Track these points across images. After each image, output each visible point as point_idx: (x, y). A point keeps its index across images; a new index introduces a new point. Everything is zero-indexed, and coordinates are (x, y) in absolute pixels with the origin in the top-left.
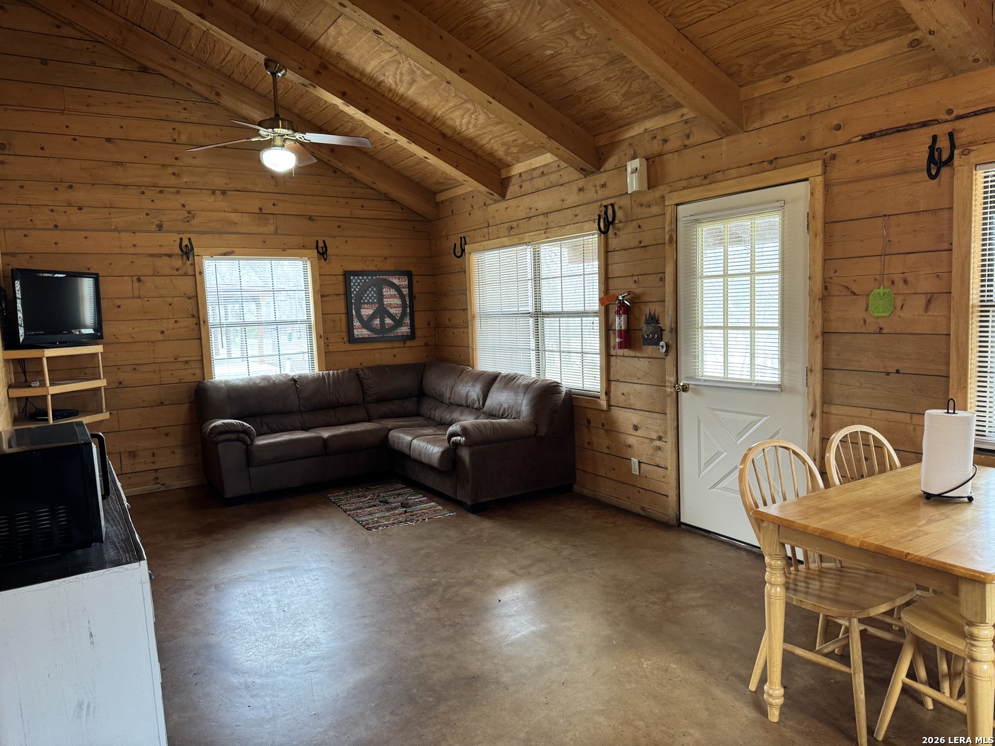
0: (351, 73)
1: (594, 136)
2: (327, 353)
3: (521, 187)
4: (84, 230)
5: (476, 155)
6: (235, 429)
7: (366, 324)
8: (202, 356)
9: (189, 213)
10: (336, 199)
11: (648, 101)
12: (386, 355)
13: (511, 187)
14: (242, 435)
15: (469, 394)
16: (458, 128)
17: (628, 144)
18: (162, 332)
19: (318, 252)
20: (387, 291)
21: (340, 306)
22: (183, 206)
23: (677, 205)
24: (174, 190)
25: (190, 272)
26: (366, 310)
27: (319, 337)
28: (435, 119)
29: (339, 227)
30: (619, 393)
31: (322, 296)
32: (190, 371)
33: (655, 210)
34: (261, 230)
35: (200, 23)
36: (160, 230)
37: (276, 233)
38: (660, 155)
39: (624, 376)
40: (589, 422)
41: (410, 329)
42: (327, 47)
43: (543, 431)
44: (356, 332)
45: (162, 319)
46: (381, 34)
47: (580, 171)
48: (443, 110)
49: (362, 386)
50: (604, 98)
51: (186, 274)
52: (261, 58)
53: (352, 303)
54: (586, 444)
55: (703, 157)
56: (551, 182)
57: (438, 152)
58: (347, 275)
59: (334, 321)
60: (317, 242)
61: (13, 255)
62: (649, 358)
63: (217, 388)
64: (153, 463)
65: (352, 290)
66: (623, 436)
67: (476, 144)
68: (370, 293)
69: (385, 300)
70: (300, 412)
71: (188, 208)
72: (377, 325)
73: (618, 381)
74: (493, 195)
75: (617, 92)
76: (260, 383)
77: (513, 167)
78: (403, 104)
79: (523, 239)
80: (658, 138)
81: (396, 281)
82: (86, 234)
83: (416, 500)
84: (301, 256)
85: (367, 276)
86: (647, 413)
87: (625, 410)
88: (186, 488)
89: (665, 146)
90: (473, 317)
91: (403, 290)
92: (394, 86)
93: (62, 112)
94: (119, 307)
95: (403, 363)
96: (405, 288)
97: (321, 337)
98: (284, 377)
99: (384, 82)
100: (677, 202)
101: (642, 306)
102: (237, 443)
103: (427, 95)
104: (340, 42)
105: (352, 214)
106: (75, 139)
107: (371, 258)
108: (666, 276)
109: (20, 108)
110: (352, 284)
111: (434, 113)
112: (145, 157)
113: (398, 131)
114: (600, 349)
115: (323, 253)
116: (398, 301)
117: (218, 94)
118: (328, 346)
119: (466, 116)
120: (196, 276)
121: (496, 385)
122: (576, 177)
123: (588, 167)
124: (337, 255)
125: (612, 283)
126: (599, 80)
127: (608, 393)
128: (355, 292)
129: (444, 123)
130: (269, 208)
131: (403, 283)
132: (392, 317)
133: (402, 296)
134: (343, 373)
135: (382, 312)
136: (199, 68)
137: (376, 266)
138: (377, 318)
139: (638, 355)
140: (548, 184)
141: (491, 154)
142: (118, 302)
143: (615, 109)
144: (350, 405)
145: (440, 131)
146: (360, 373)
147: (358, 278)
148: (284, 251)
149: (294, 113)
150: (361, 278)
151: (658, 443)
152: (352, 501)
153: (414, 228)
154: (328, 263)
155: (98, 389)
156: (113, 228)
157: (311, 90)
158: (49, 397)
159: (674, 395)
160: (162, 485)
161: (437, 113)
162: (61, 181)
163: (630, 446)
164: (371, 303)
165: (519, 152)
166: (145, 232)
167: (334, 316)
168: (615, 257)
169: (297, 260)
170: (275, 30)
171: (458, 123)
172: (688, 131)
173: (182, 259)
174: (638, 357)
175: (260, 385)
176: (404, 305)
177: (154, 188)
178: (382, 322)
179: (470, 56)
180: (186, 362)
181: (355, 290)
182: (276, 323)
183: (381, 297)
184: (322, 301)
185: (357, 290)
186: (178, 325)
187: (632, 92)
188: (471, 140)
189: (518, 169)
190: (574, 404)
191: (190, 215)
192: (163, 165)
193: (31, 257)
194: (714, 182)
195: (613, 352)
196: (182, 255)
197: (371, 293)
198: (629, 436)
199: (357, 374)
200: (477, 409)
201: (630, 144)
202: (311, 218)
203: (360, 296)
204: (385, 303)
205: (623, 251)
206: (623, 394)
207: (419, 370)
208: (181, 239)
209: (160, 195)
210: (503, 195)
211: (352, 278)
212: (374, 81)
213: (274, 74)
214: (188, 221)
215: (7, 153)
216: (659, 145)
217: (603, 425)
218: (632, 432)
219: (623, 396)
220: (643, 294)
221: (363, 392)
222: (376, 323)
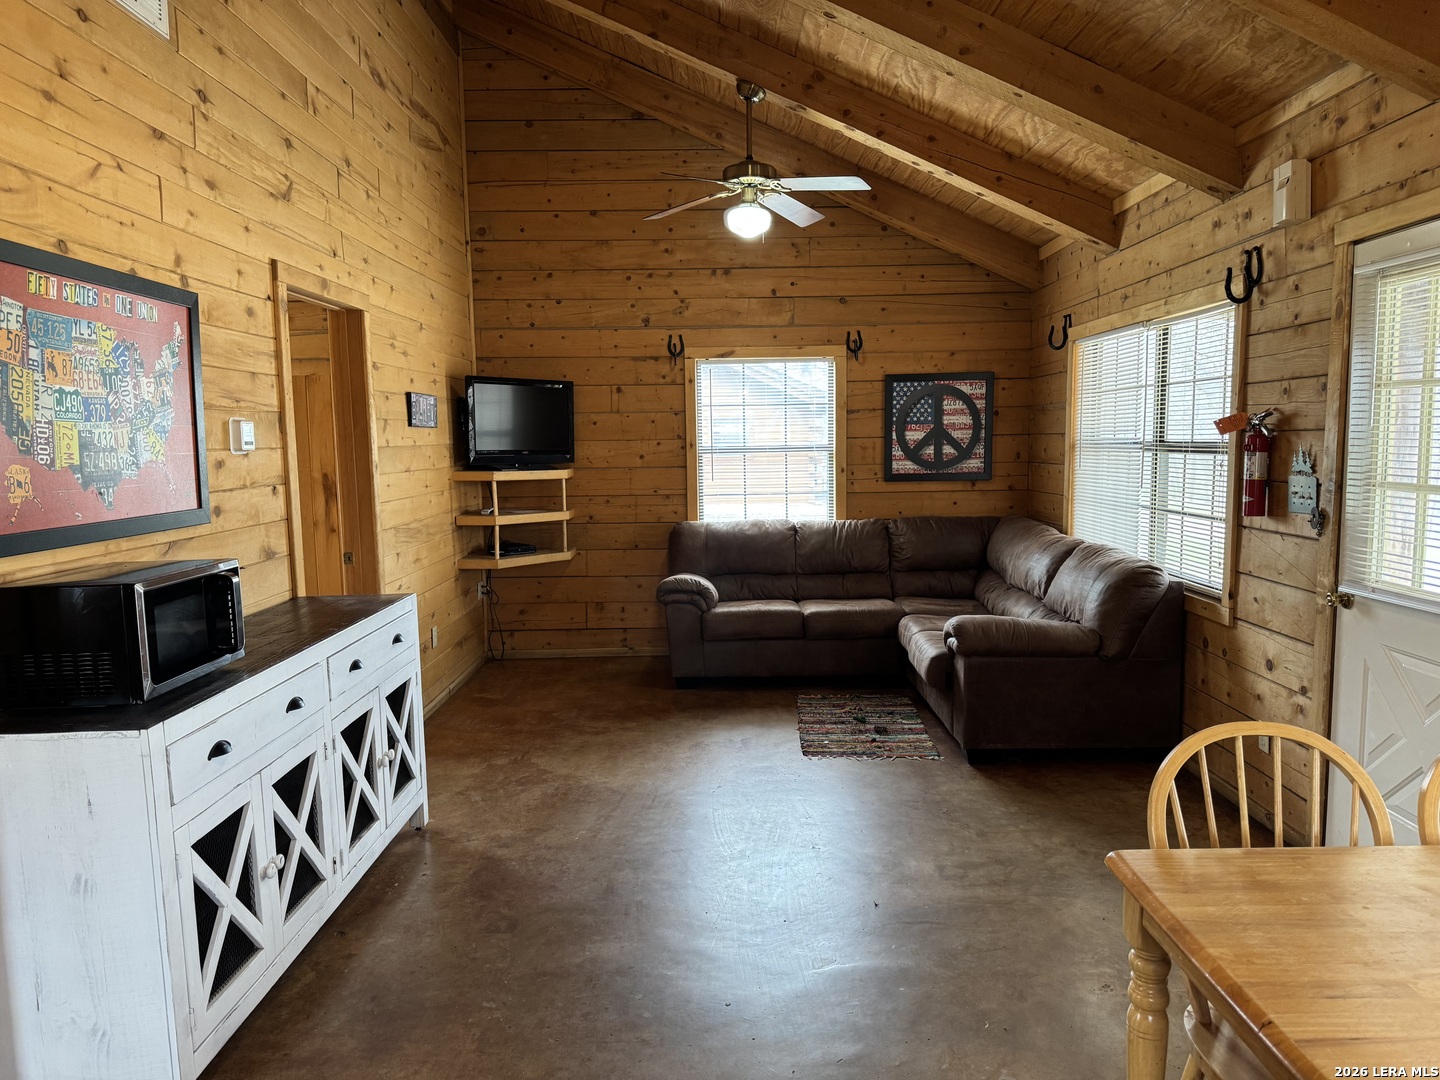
0: (856, 80)
1: (1235, 127)
2: (849, 493)
3: (1139, 226)
4: (561, 328)
5: (1068, 182)
6: (689, 588)
7: (912, 454)
8: (686, 489)
9: (682, 301)
10: (883, 269)
11: (1297, 50)
12: (941, 501)
13: (1126, 228)
14: (697, 597)
15: (1030, 573)
16: (1025, 142)
17: (1284, 135)
18: (642, 457)
19: (849, 348)
20: (949, 404)
21: (876, 426)
22: (676, 292)
23: (1356, 243)
24: (666, 272)
25: (679, 381)
26: (913, 433)
27: (840, 470)
28: (989, 132)
29: (883, 309)
30: (1250, 598)
31: (848, 411)
32: (671, 508)
33: (1320, 255)
34: (773, 320)
35: (655, 44)
36: (646, 326)
37: (791, 324)
38: (1332, 149)
39: (1259, 567)
40: (1206, 643)
41: (984, 462)
42: (813, 47)
43: (1113, 648)
44: (895, 465)
45: (642, 440)
46: (834, 17)
47: (1210, 192)
48: (993, 116)
49: (890, 545)
50: (1218, 58)
51: (673, 383)
52: (731, 79)
53: (892, 422)
54: (1200, 682)
55: (1400, 145)
56: (1177, 216)
57: (996, 185)
58: (890, 380)
59: (864, 448)
60: (849, 333)
61: (488, 359)
62: (1298, 536)
63: (694, 533)
64: (622, 620)
65: (895, 402)
66: (1251, 677)
67: (1059, 164)
68: (923, 407)
69: (945, 418)
70: (795, 574)
71: (682, 295)
72: (929, 455)
73: (1250, 574)
74: (1098, 243)
75: (1235, 42)
76: (748, 530)
77: (1128, 194)
78: (938, 116)
79: (1137, 316)
80: (1331, 116)
81: (965, 388)
82: (563, 333)
83: (906, 727)
84: (823, 355)
85: (919, 381)
86: (1288, 641)
87: (1257, 629)
88: (656, 657)
89: (1340, 132)
90: (1073, 447)
91: (977, 402)
92: (914, 91)
93: (545, 183)
94: (595, 423)
95: (964, 516)
96: (981, 398)
97: (843, 471)
98: (782, 525)
99: (900, 86)
100: (1353, 237)
101: (1294, 438)
102: (689, 607)
103: (961, 96)
104: (824, 37)
105: (904, 289)
106: (557, 216)
107: (929, 354)
108: (1329, 381)
109: (503, 183)
110: (895, 394)
111: (983, 124)
112: (634, 232)
113: (930, 159)
114: (1226, 513)
115: (854, 348)
116: (967, 420)
117: (719, 136)
118: (852, 483)
119: (1026, 120)
120: (684, 385)
121: (1069, 563)
122: (1211, 204)
123: (1220, 184)
124: (876, 352)
125: (1253, 393)
126: (1196, 26)
127: (1233, 595)
128: (898, 406)
129: (1002, 137)
130: (785, 289)
131: (978, 391)
132: (954, 443)
133: (974, 412)
134: (864, 525)
135: (939, 435)
136: (697, 103)
137: (936, 365)
138: (930, 445)
139: (1282, 528)
140: (1173, 219)
141: (1087, 177)
142: (594, 417)
143: (1247, 73)
144: (866, 571)
145: (1002, 149)
146: (891, 525)
147: (905, 385)
148: (800, 348)
149: (820, 149)
150: (909, 384)
151: (1300, 700)
152: (821, 708)
153: (1005, 304)
154: (862, 364)
155: (560, 523)
156: (593, 324)
157: (802, 113)
158: (497, 528)
159: (1328, 611)
160: (631, 649)
161: (986, 122)
162: (541, 269)
163: (1259, 697)
164: (922, 423)
165: (1128, 168)
166: (629, 328)
167: (865, 440)
168: (1258, 345)
169: (820, 360)
170: (751, 37)
171: (1020, 134)
172: (1377, 98)
173: (671, 362)
174: (1282, 534)
175: (747, 533)
176: (976, 426)
177: (642, 271)
178: (938, 451)
179: (981, 25)
180: (667, 496)
181: (898, 403)
182: (786, 449)
183: (939, 413)
184: (847, 420)
185: (902, 402)
186: (661, 448)
187: (1261, 37)
188: (1050, 158)
189: (1135, 196)
190: (1186, 609)
191: (683, 305)
192: (654, 240)
193: (506, 362)
194: (1416, 194)
195: (1246, 521)
196: (671, 358)
197: (925, 407)
198: (1260, 679)
199: (887, 528)
200: (1037, 597)
201: (1288, 135)
202: (842, 300)
203: (906, 412)
204: (945, 422)
205: (1270, 335)
206: (1256, 600)
207: (985, 529)
208: (670, 337)
209: (649, 280)
210: (1115, 242)
211: (895, 384)
212: (889, 88)
213: (748, 99)
214: (680, 313)
215: (486, 238)
216: (1331, 130)
217: (1225, 652)
218: (1263, 671)
219: (1256, 604)
220: (1295, 415)
221: (891, 554)
222: (928, 452)
